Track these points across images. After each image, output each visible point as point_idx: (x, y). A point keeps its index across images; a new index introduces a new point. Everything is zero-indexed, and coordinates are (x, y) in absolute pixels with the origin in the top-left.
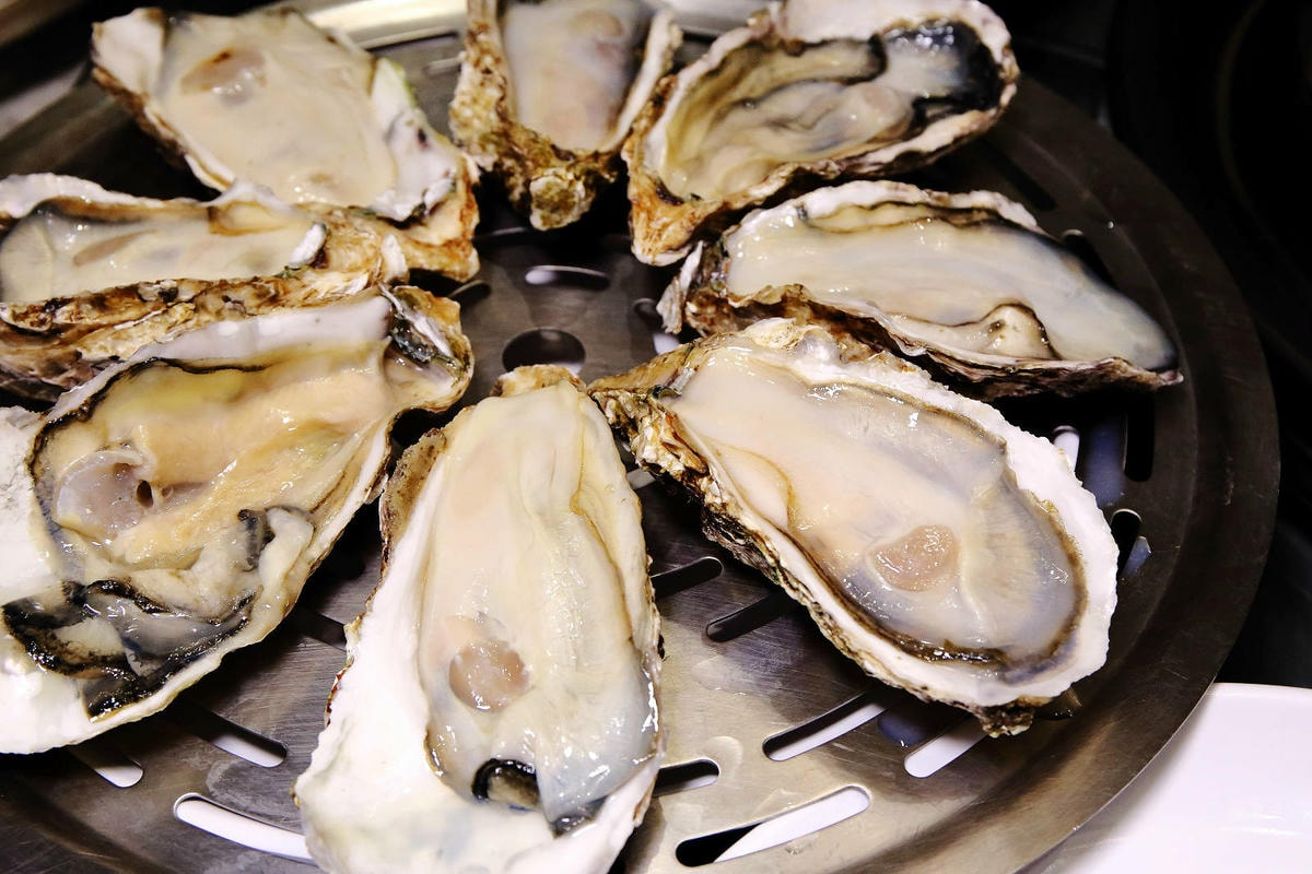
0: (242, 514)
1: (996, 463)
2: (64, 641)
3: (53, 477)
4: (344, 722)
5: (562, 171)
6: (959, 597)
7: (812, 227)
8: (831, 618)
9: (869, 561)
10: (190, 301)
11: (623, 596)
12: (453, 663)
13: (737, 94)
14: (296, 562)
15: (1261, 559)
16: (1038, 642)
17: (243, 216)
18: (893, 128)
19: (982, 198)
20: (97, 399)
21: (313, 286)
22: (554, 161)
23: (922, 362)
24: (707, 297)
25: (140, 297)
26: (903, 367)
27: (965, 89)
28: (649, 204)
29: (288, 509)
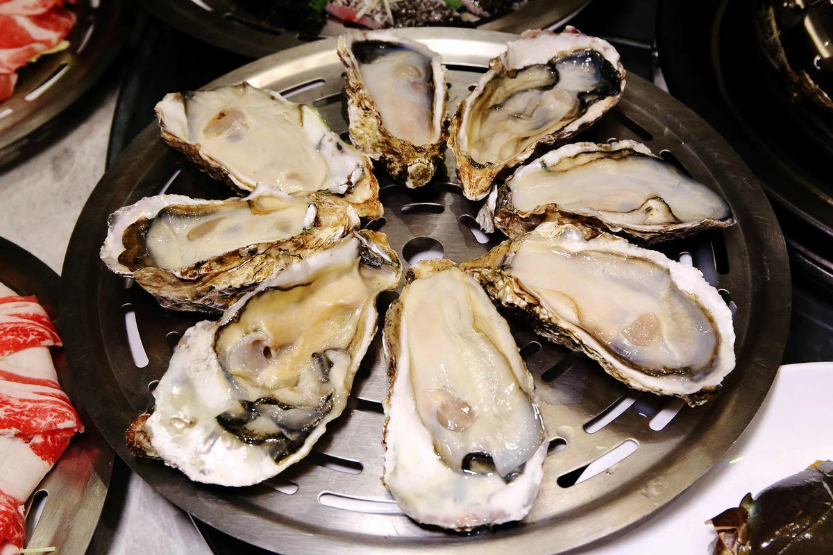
0: (313, 355)
1: (666, 278)
2: (251, 430)
3: (224, 351)
4: (394, 447)
5: (423, 160)
6: (665, 346)
7: (549, 171)
8: (611, 364)
9: (621, 334)
10: (263, 253)
11: (511, 368)
12: (438, 413)
13: (491, 104)
14: (347, 374)
15: (789, 304)
16: (703, 361)
17: (267, 203)
18: (571, 112)
19: (625, 144)
20: (241, 311)
21: (319, 237)
22: (416, 154)
23: (622, 234)
24: (506, 213)
25: (240, 255)
26: (614, 239)
27: (601, 85)
28: (468, 171)
29: (335, 349)
